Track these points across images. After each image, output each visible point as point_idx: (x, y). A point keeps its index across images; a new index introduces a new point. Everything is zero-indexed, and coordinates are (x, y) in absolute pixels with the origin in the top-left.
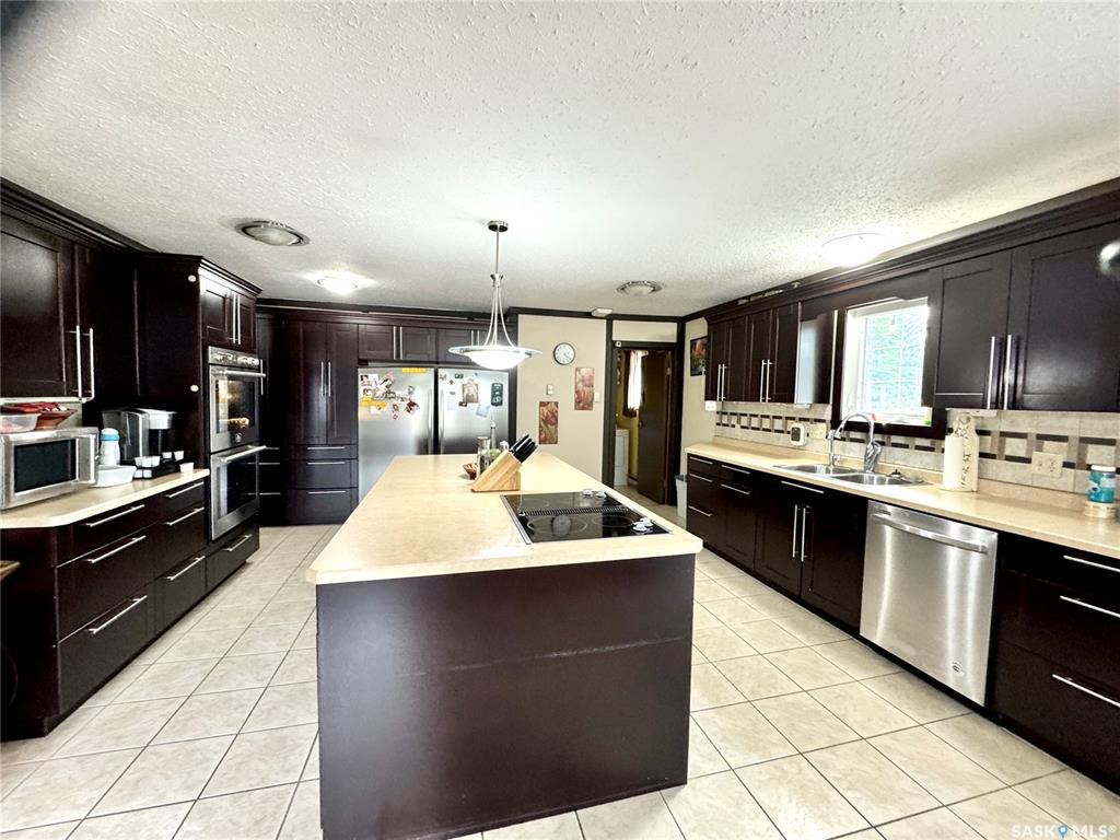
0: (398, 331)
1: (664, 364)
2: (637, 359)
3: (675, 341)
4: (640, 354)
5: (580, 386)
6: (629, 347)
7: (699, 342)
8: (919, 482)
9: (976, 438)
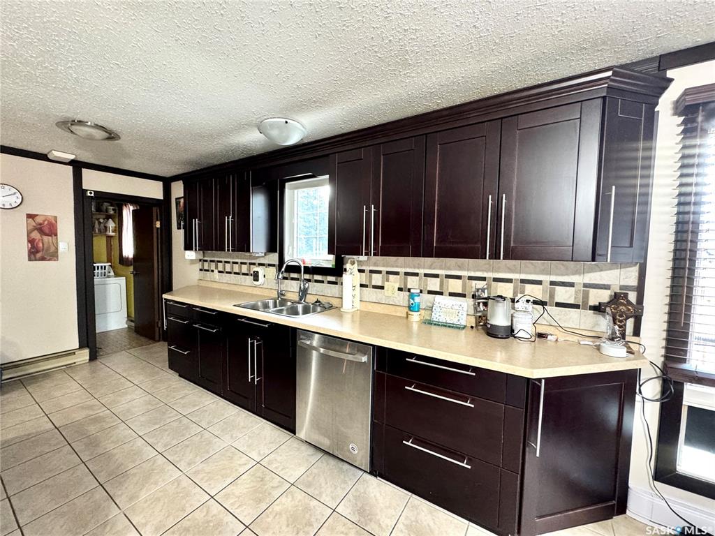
1: (153, 217)
2: (128, 212)
3: (162, 197)
5: (34, 234)
7: (182, 201)
9: (358, 275)
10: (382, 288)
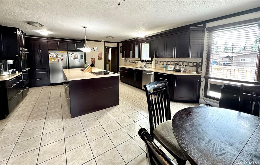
0: (58, 43)
1: (115, 51)
2: (110, 50)
3: (117, 47)
4: (111, 49)
5: (99, 55)
6: (109, 48)
7: (121, 47)
8: (150, 68)
9: (155, 62)
10: (160, 64)
